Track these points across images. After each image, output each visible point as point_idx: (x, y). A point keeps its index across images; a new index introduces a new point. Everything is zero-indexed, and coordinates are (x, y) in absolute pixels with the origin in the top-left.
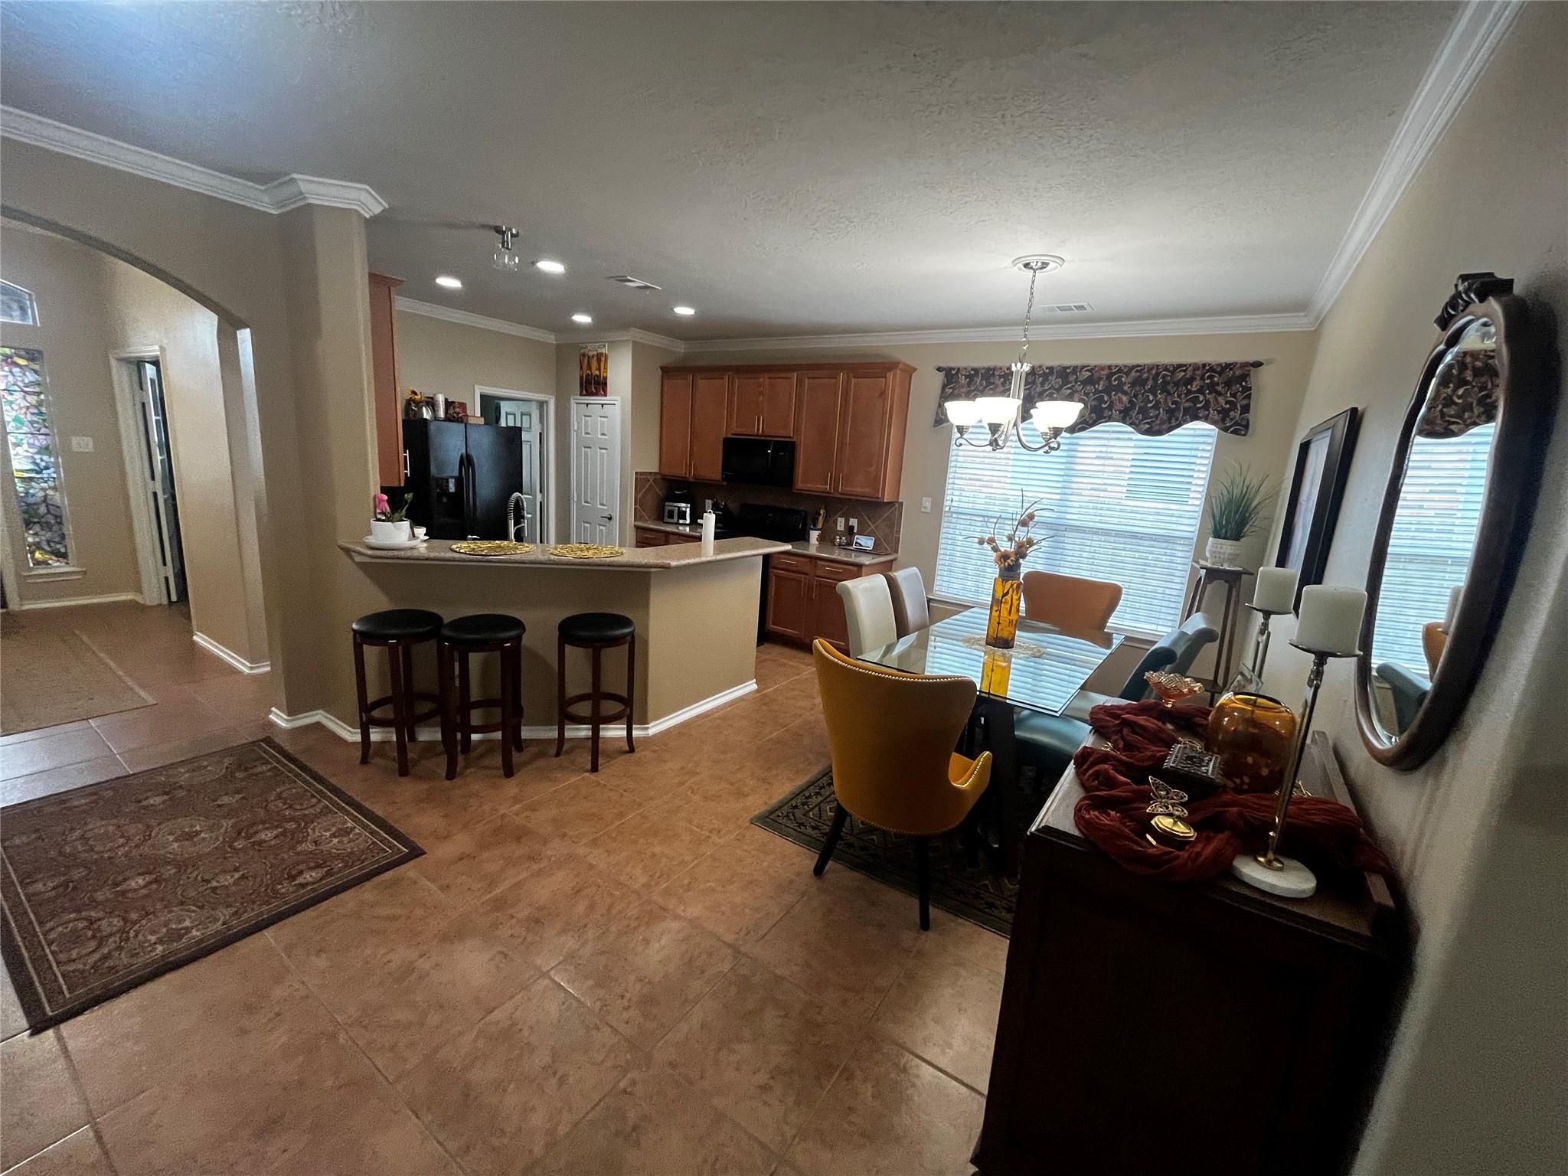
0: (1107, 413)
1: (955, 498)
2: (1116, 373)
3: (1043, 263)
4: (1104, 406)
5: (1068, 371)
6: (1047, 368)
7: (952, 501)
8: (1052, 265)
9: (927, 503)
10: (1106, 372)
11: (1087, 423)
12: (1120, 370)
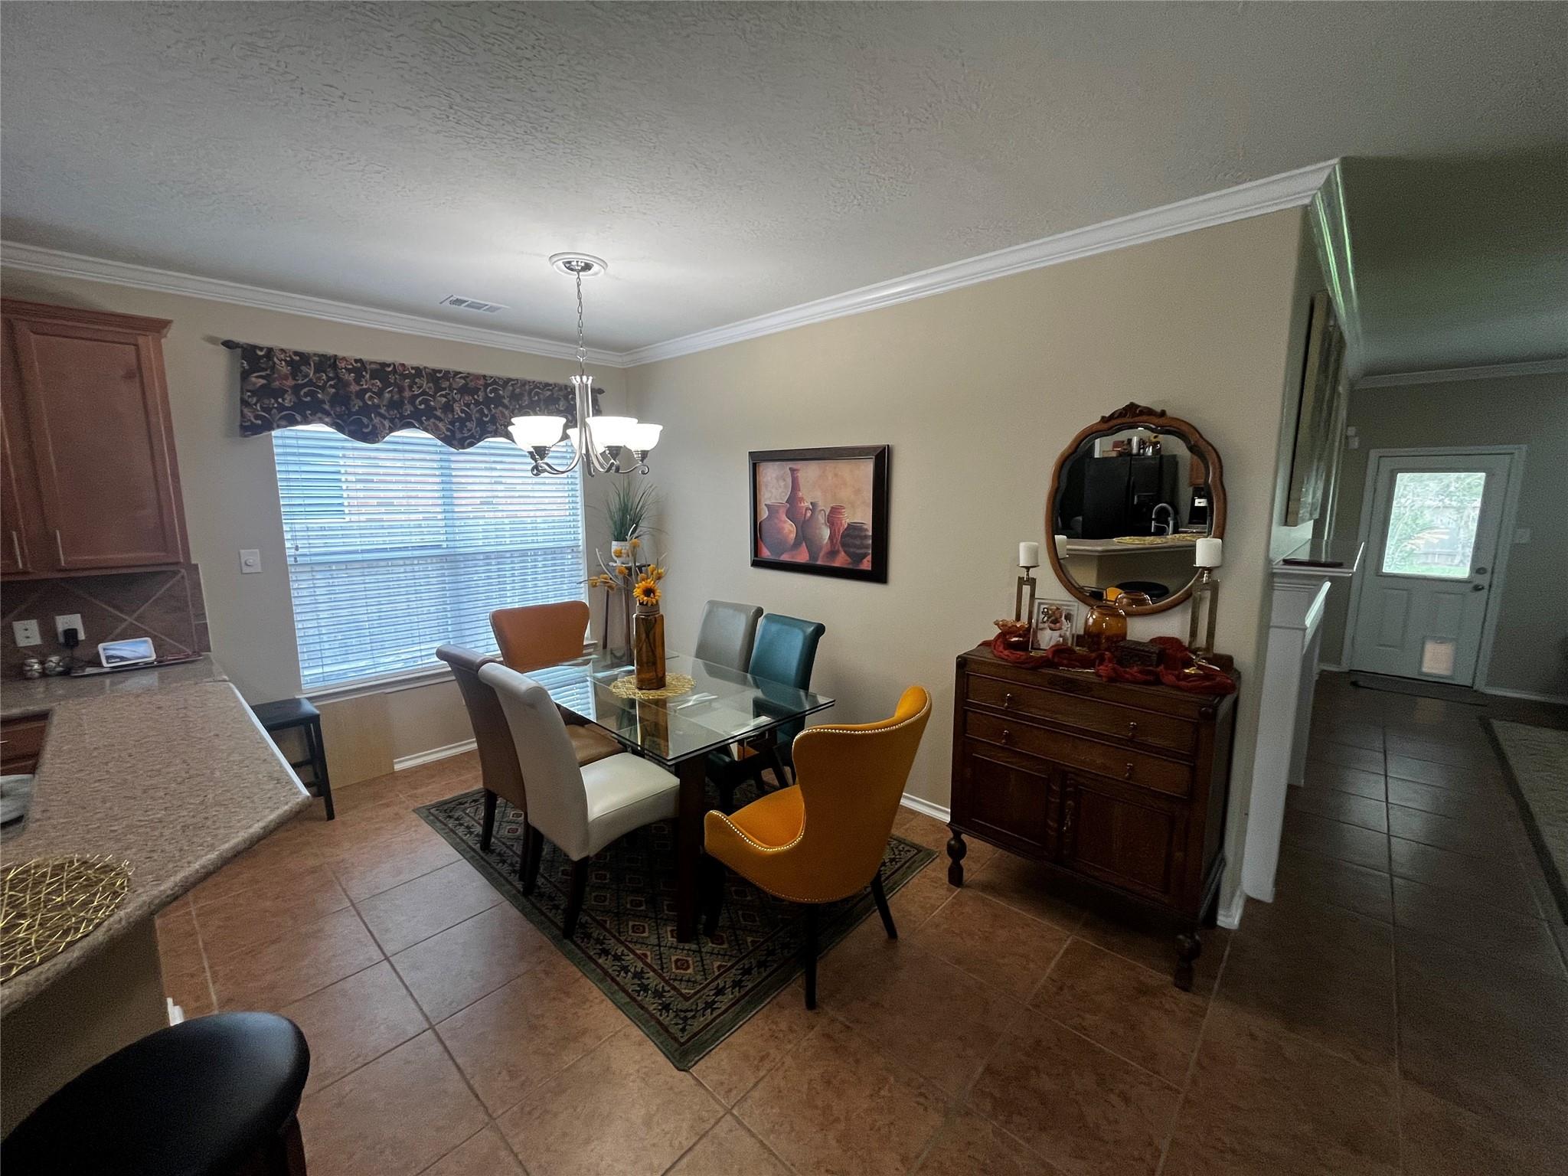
0: (491, 428)
1: (299, 543)
2: (490, 385)
3: (586, 264)
4: (485, 419)
5: (438, 375)
6: (412, 368)
7: (297, 548)
8: (596, 268)
9: (252, 558)
10: (482, 382)
11: (474, 438)
12: (495, 382)
